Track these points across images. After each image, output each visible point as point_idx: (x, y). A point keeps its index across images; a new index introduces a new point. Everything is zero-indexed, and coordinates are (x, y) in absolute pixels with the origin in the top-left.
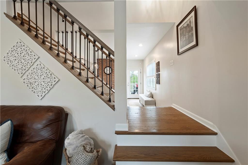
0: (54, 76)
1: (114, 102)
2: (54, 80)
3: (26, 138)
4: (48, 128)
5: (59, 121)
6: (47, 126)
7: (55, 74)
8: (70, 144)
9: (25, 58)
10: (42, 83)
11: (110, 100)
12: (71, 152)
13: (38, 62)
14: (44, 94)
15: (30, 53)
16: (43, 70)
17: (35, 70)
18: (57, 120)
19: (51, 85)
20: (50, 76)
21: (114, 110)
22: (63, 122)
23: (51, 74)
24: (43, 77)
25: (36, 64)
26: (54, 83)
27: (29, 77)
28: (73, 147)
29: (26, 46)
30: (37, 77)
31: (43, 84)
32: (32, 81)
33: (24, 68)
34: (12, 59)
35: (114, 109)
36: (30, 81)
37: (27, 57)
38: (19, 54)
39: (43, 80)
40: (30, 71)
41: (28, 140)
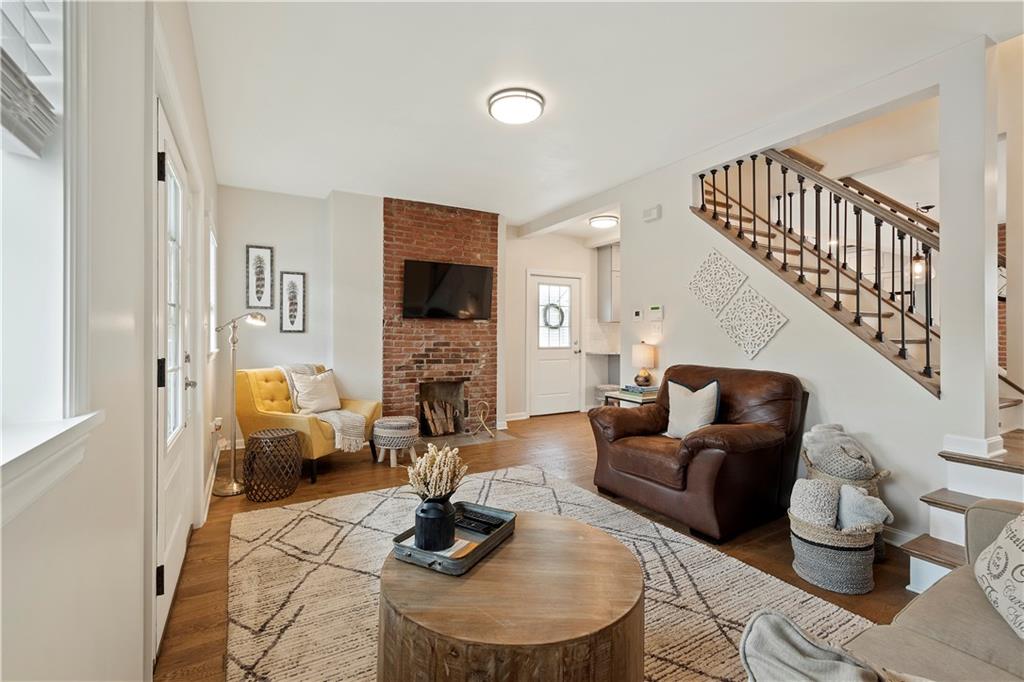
0: (777, 313)
1: (938, 373)
2: (778, 320)
3: (736, 417)
4: (769, 407)
5: (789, 399)
6: (768, 402)
7: (778, 308)
8: (814, 441)
9: (723, 281)
10: (754, 327)
11: (927, 372)
12: (816, 454)
13: (745, 288)
14: (758, 349)
15: (730, 271)
16: (756, 301)
17: (740, 303)
18: (786, 397)
19: (771, 332)
20: (768, 312)
21: (939, 398)
22: (799, 404)
23: (771, 309)
24: (755, 315)
25: (741, 291)
26: (777, 327)
27: (730, 315)
28: (820, 446)
29: (724, 259)
30: (743, 316)
31: (756, 328)
32: (735, 323)
33: (721, 300)
34: (701, 285)
35: (938, 394)
36: (732, 323)
37: (727, 280)
38: (713, 276)
39: (755, 322)
40: (731, 305)
41: (738, 419)
